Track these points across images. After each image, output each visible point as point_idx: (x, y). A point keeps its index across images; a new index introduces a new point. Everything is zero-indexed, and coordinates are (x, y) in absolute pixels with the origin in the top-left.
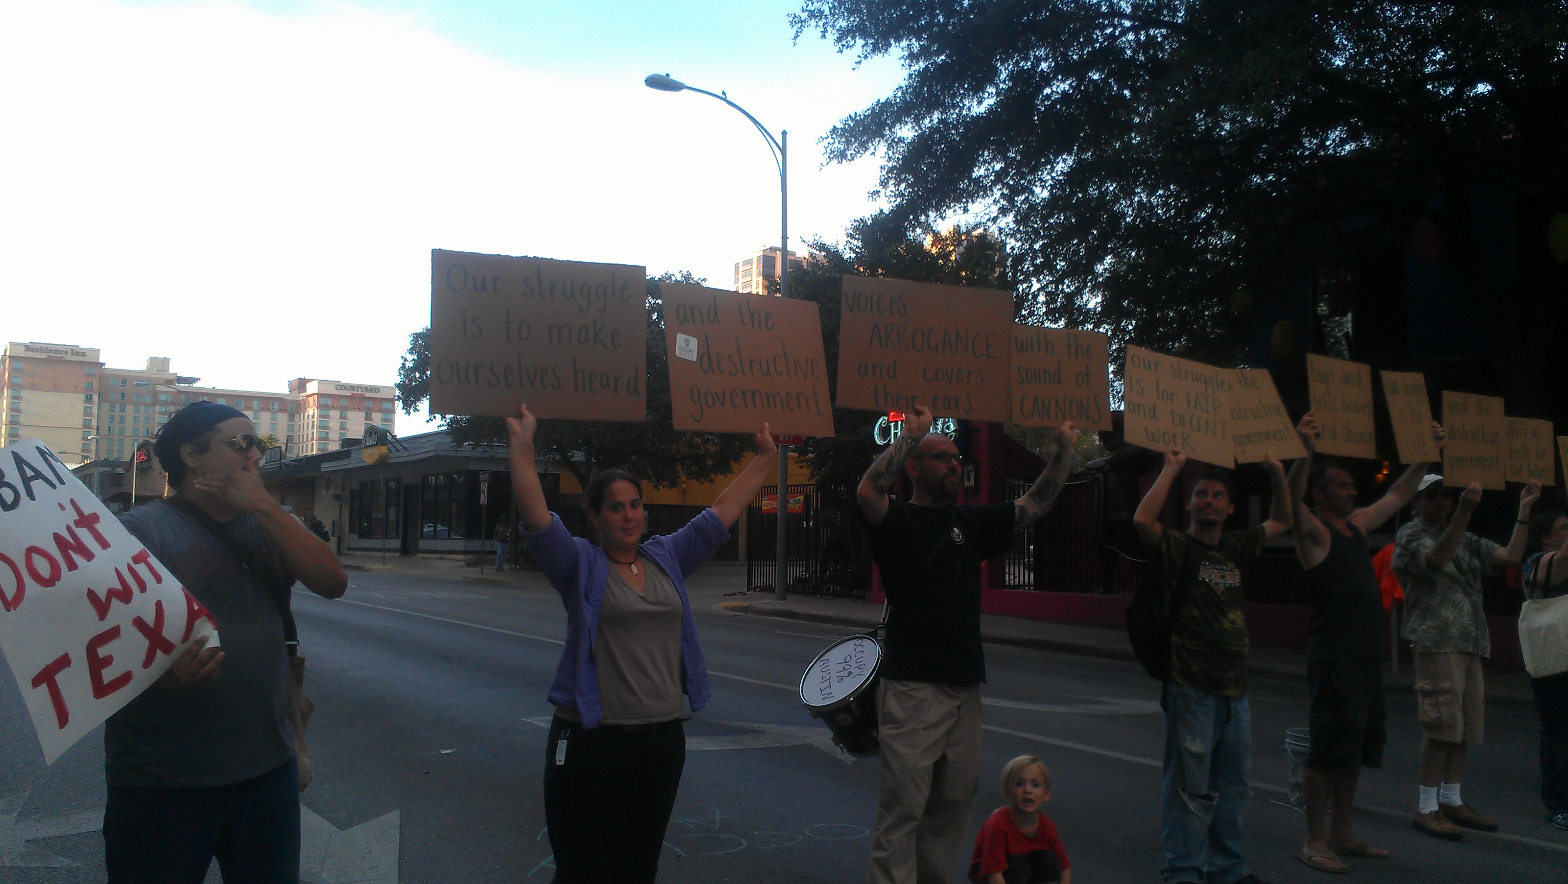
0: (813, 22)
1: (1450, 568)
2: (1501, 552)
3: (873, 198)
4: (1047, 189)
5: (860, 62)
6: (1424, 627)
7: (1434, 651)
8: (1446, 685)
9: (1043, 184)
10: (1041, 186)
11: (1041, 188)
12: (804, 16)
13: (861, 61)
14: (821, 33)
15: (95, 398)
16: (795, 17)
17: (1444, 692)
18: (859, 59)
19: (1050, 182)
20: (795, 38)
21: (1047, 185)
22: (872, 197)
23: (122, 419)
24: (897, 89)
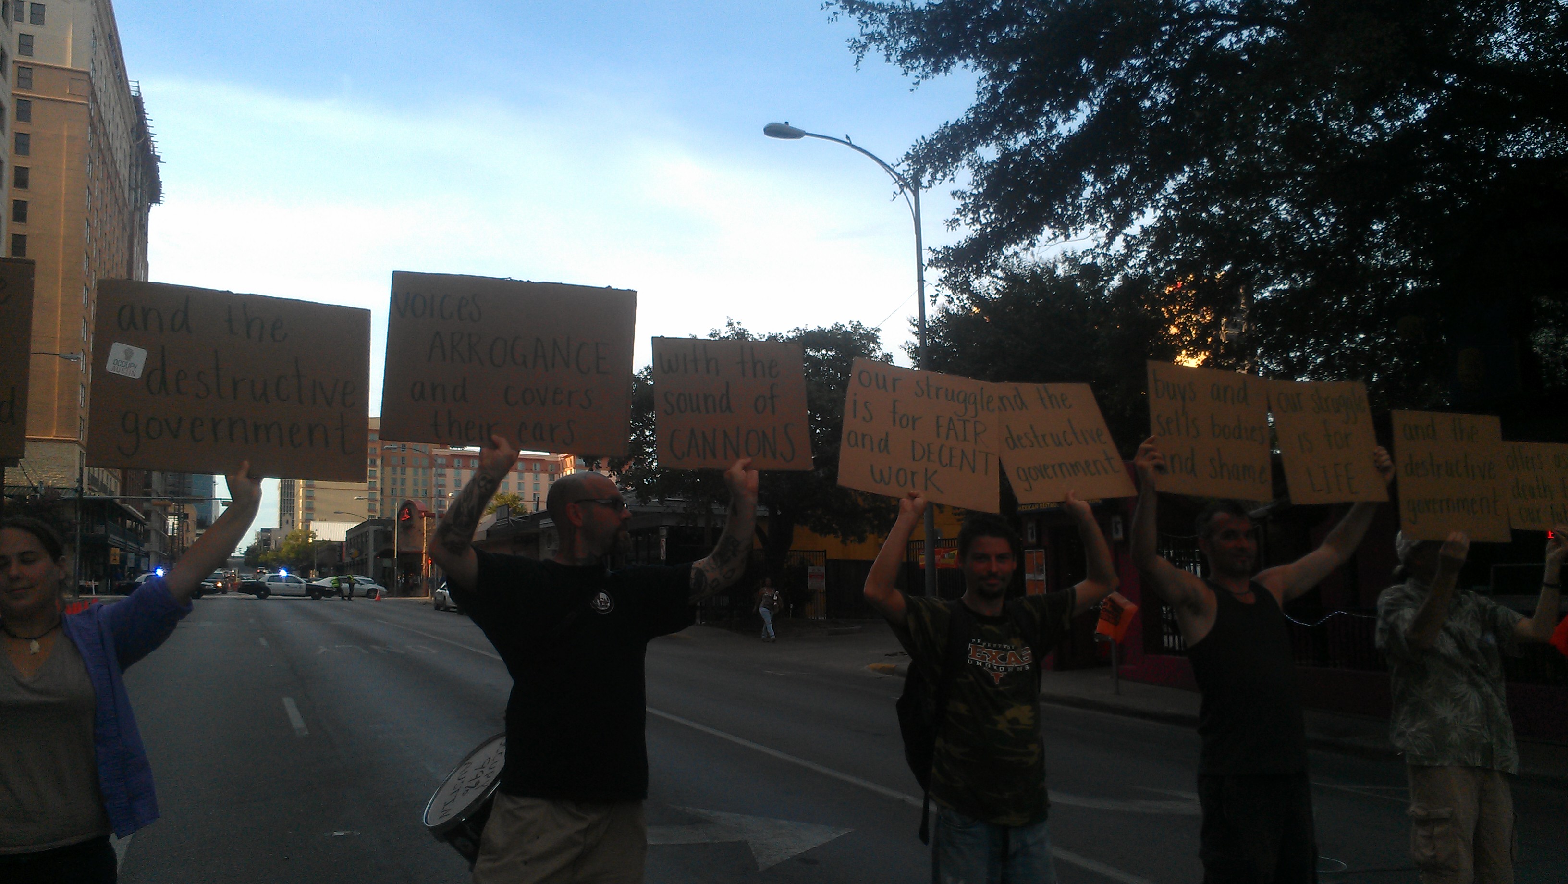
0: (873, 46)
1: (1448, 647)
2: (1525, 625)
3: (952, 227)
4: (1160, 210)
5: (918, 83)
6: (1414, 730)
7: (1426, 763)
8: (1444, 812)
9: (1155, 204)
10: (1152, 206)
11: (1153, 209)
12: (863, 40)
13: (919, 81)
14: (885, 57)
15: (379, 462)
16: (855, 42)
17: (1440, 820)
18: (918, 80)
19: (1163, 202)
20: (856, 64)
21: (1160, 205)
22: (951, 225)
23: (403, 482)
24: (969, 109)
